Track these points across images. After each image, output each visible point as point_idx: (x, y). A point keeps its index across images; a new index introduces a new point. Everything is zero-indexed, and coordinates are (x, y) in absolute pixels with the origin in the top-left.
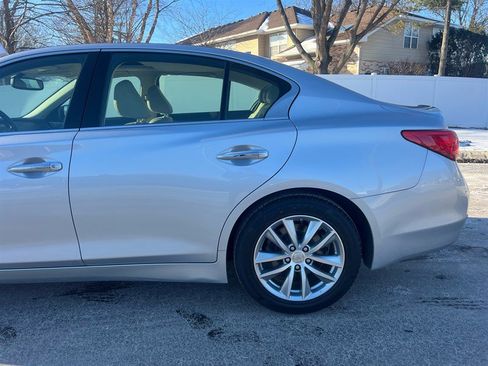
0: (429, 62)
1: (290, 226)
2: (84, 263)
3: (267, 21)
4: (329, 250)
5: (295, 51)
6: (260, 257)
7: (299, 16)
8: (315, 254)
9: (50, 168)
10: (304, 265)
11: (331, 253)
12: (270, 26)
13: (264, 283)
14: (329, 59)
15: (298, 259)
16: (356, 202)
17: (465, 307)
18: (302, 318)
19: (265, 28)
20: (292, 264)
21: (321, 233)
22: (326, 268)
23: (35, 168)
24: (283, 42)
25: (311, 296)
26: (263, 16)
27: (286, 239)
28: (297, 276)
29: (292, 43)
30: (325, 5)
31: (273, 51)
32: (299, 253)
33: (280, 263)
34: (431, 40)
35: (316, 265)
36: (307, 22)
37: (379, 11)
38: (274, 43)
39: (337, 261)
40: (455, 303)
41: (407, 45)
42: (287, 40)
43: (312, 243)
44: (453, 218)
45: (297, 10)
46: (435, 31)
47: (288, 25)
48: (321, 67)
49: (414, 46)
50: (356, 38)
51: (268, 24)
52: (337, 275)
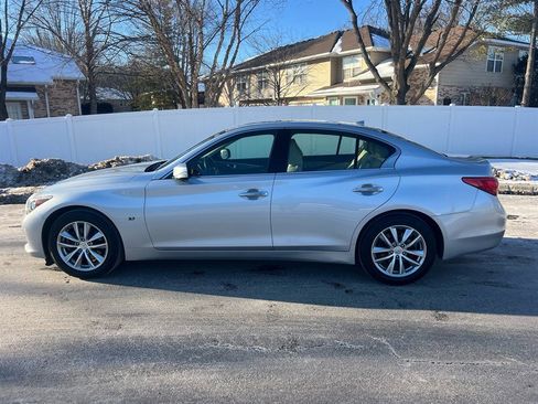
0: (514, 86)
1: (394, 231)
2: (273, 248)
3: (340, 42)
4: (417, 247)
5: (369, 75)
6: (375, 250)
7: (375, 37)
8: (408, 249)
9: (262, 195)
10: (401, 255)
11: (418, 249)
12: (344, 48)
13: (377, 265)
14: (407, 88)
15: (398, 252)
16: (435, 219)
17: (503, 287)
18: (399, 288)
19: (337, 50)
20: (394, 254)
21: (412, 237)
22: (415, 257)
23: (254, 195)
24: (357, 65)
25: (405, 274)
26: (335, 35)
27: (392, 239)
28: (397, 262)
29: (366, 67)
30: (404, 37)
31: (346, 74)
32: (398, 248)
33: (387, 254)
34: (516, 63)
35: (409, 255)
36: (383, 45)
37: (458, 44)
38: (347, 66)
39: (422, 254)
40: (496, 285)
41: (490, 69)
42: (361, 63)
43: (407, 243)
44: (495, 230)
45: (372, 30)
46: (522, 53)
47: (364, 47)
48: (398, 96)
49: (498, 69)
50: (434, 70)
51: (341, 45)
52: (421, 262)
